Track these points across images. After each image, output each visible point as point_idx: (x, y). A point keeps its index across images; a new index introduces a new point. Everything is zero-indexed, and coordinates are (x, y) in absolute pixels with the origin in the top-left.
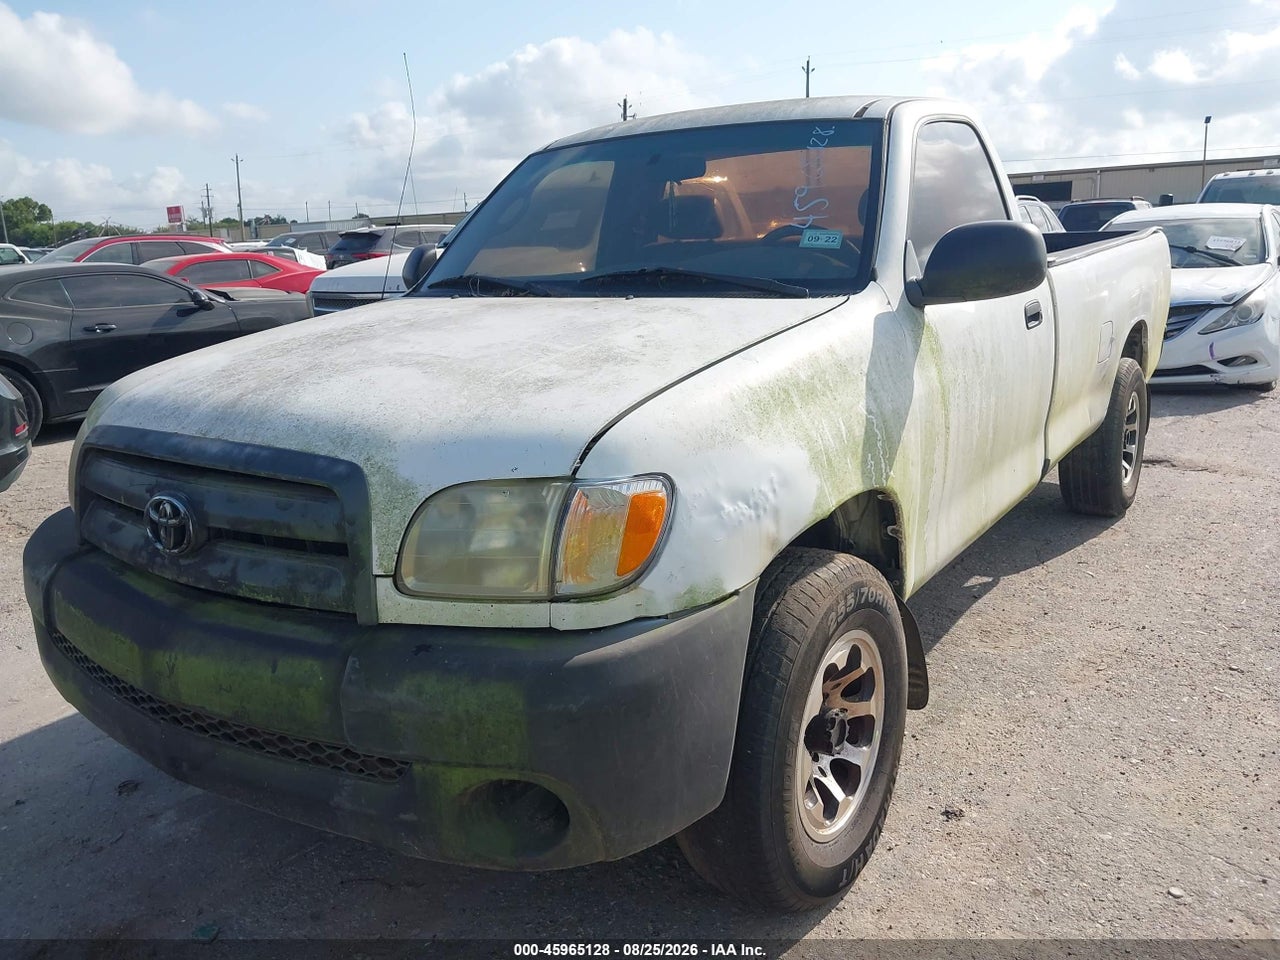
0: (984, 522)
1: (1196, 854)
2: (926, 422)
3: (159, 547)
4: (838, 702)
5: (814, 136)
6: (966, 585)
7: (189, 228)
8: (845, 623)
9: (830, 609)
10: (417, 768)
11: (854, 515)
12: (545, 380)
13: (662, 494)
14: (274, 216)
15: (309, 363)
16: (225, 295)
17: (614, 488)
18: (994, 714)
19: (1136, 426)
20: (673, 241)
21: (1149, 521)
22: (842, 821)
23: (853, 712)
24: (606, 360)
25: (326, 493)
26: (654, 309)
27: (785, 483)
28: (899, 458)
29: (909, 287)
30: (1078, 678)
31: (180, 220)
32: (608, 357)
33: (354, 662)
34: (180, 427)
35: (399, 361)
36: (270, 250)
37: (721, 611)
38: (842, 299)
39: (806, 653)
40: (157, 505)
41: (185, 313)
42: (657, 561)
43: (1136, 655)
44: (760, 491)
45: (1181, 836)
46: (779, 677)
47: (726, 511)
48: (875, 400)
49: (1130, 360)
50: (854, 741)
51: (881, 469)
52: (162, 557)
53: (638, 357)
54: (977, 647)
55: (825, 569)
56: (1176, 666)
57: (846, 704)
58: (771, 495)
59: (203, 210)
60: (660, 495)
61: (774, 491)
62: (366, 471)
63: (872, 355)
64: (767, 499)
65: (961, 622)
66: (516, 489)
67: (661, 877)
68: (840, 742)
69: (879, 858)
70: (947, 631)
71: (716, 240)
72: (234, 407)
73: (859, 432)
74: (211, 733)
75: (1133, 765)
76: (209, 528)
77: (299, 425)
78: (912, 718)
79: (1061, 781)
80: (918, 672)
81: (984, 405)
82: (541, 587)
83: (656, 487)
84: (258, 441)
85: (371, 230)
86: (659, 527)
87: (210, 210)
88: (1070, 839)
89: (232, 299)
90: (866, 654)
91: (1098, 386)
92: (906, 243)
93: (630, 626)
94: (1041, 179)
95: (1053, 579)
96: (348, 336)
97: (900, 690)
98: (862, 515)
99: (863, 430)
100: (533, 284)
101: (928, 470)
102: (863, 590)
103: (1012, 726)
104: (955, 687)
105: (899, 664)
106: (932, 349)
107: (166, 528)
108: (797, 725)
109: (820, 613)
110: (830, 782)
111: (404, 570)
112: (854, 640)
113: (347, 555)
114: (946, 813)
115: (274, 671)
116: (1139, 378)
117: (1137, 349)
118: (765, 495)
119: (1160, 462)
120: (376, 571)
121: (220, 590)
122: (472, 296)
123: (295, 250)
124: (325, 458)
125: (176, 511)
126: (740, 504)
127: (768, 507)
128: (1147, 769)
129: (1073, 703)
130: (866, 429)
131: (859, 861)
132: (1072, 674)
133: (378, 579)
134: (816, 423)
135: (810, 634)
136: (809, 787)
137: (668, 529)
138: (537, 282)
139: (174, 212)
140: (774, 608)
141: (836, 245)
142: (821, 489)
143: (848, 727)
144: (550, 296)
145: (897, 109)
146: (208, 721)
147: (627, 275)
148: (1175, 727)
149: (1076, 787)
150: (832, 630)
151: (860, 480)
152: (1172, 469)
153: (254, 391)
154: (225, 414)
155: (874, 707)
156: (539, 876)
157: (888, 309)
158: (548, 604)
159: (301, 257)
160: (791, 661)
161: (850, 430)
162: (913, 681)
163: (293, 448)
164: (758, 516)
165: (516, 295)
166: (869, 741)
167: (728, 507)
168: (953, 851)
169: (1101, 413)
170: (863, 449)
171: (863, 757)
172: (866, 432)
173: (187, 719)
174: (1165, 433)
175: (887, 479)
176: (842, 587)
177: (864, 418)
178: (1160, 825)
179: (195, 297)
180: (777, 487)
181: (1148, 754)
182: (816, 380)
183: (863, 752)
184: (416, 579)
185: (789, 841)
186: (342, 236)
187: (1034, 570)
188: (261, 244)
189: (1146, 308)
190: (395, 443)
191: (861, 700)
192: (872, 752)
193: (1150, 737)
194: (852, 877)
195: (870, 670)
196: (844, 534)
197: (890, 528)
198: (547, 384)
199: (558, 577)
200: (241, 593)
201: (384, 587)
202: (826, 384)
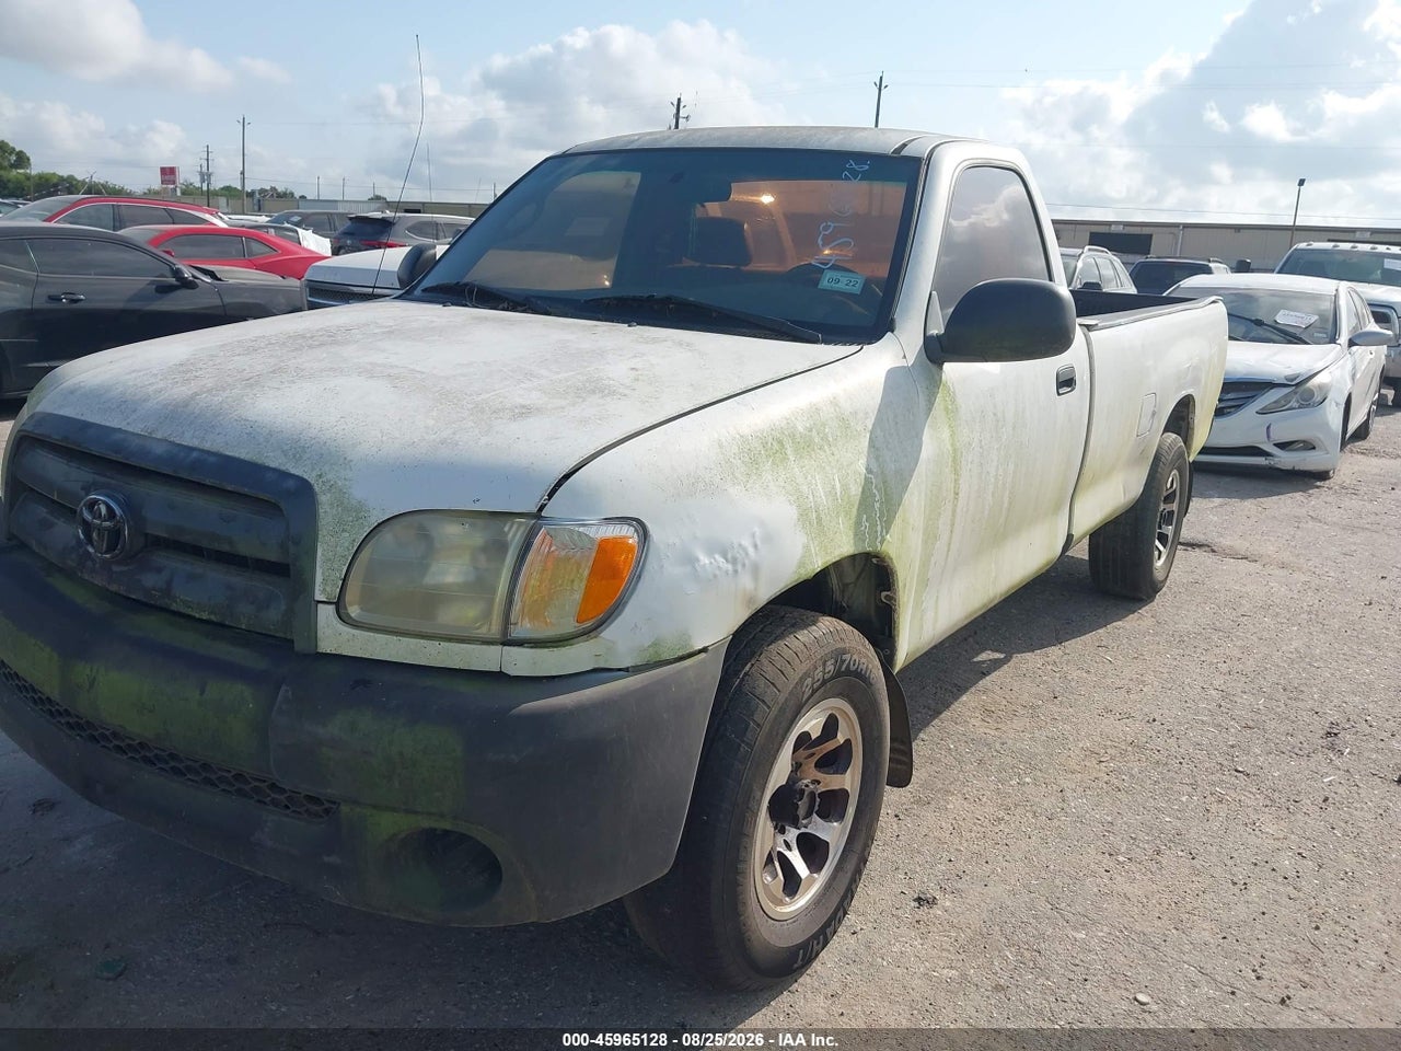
0: (991, 594)
1: (1170, 960)
2: (933, 485)
3: (91, 550)
4: (811, 773)
5: (849, 170)
6: (975, 660)
7: (183, 193)
8: (822, 690)
9: (806, 675)
10: (344, 809)
11: (850, 577)
12: (523, 407)
13: (633, 540)
14: (280, 189)
15: (275, 365)
16: (212, 274)
17: (581, 529)
18: (984, 800)
19: (1174, 507)
20: (697, 264)
21: (1179, 608)
22: (803, 900)
23: (826, 785)
24: (594, 392)
25: (271, 508)
26: (655, 341)
27: (769, 538)
28: (898, 521)
29: (928, 340)
30: (1077, 767)
31: (174, 183)
32: (599, 389)
33: (287, 691)
34: (125, 423)
35: (370, 372)
36: (271, 227)
37: (686, 668)
38: (855, 348)
39: (776, 718)
40: (92, 505)
41: (164, 289)
42: (622, 611)
43: (1141, 748)
44: (740, 545)
45: (1157, 941)
46: (743, 742)
47: (702, 563)
48: (877, 459)
49: (1174, 436)
50: (825, 816)
51: (876, 532)
52: (93, 560)
53: (626, 392)
54: (978, 726)
55: (806, 632)
56: (1181, 763)
57: (820, 776)
58: (751, 550)
59: (202, 174)
60: (631, 541)
61: (756, 546)
62: (316, 488)
63: (879, 410)
64: (747, 554)
65: (964, 698)
66: (480, 522)
67: (609, 944)
68: (808, 815)
69: (841, 942)
70: (948, 707)
71: (743, 268)
72: (187, 406)
73: (856, 490)
74: (130, 755)
75: (1119, 863)
76: (146, 535)
77: (252, 432)
78: (891, 796)
79: (1043, 874)
80: (902, 747)
81: (1000, 472)
82: (495, 629)
83: (628, 533)
84: (207, 446)
85: (384, 215)
86: (626, 575)
87: (209, 175)
88: (1042, 937)
89: (220, 280)
90: (845, 724)
91: (1135, 461)
92: (930, 294)
93: (588, 677)
94: (1120, 229)
95: (1068, 661)
96: (321, 339)
97: (879, 765)
98: (858, 578)
99: (860, 490)
100: (533, 300)
101: (930, 537)
102: (847, 657)
103: (1002, 814)
104: (949, 767)
105: (880, 738)
106: (946, 409)
107: (100, 529)
108: (759, 794)
109: (794, 677)
110: (795, 858)
111: (349, 597)
112: (832, 708)
113: (289, 576)
114: (919, 900)
115: (202, 693)
116: (1181, 455)
117: (1183, 424)
118: (745, 550)
119: (1200, 546)
120: (319, 596)
121: (152, 602)
122: (466, 306)
123: (300, 230)
124: (275, 470)
125: (111, 513)
126: (717, 556)
127: (747, 562)
128: (1135, 869)
129: (1068, 793)
130: (863, 488)
131: (818, 943)
132: (1072, 764)
133: (320, 605)
134: (809, 478)
135: (782, 698)
136: (770, 860)
137: (637, 577)
138: (539, 298)
139: (168, 173)
140: (747, 668)
141: (857, 289)
142: (806, 548)
143: (818, 800)
144: (549, 315)
145: (939, 148)
146: (128, 741)
147: (634, 299)
148: (1168, 826)
149: (1057, 882)
150: (806, 697)
151: (852, 541)
152: (1210, 555)
153: (209, 391)
154: (176, 413)
155: (850, 781)
156: (478, 934)
157: (903, 363)
158: (500, 647)
159: (304, 238)
160: (758, 725)
161: (845, 488)
162: (896, 756)
163: (243, 456)
164: (736, 571)
165: (514, 309)
166: (841, 817)
167: (704, 560)
168: (919, 940)
169: (1136, 489)
170: (858, 510)
171: (833, 833)
172: (863, 492)
173: (104, 737)
174: (1207, 515)
175: (882, 542)
176: (821, 653)
177: (863, 477)
178: (1138, 927)
179: (177, 273)
180: (759, 543)
181: (1137, 853)
182: (814, 433)
183: (834, 828)
184: (361, 609)
185: (740, 916)
186: (351, 219)
187: (1051, 650)
188: (263, 219)
189: (1196, 382)
190: (351, 461)
191: (836, 772)
192: (844, 828)
193: (1142, 835)
194: (809, 959)
195: (848, 742)
196: (837, 595)
197: (884, 594)
198: (524, 412)
199: (513, 619)
200: (174, 607)
201: (326, 614)
202: (824, 438)
